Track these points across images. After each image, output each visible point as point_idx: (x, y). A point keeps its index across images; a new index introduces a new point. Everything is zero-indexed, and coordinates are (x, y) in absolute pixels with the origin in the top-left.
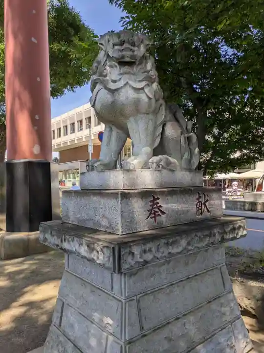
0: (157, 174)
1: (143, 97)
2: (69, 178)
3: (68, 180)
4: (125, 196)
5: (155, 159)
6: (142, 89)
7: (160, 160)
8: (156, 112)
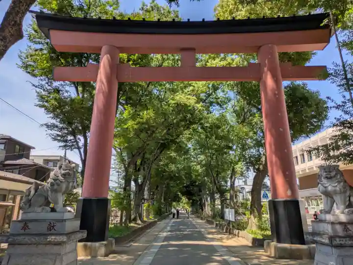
0: (348, 216)
1: (338, 189)
2: (312, 205)
3: (311, 207)
4: (333, 223)
5: (347, 210)
6: (336, 186)
7: (349, 211)
8: (345, 192)
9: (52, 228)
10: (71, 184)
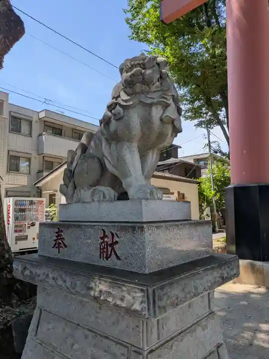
9: (110, 249)
10: (156, 113)
